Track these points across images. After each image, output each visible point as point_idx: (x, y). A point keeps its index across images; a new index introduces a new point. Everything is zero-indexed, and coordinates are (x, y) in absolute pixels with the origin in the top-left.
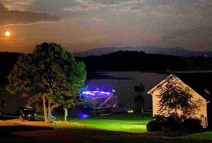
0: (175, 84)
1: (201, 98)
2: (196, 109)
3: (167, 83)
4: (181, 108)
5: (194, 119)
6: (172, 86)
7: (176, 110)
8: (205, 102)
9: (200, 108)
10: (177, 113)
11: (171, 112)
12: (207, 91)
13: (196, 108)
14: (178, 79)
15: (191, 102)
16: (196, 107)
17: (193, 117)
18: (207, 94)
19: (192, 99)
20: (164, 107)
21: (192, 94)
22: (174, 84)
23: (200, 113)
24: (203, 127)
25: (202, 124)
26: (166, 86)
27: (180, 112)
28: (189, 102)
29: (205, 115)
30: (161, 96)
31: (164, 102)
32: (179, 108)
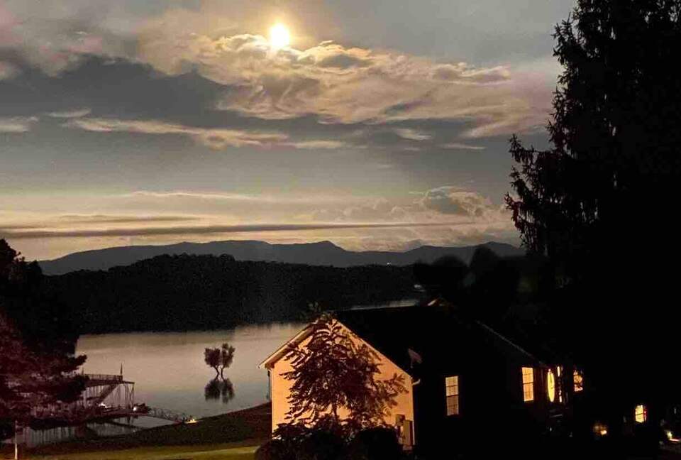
0: (333, 340)
1: (400, 372)
2: (386, 404)
3: (311, 337)
4: (347, 403)
5: (381, 427)
6: (324, 344)
7: (334, 409)
8: (408, 382)
9: (396, 399)
10: (337, 417)
11: (322, 414)
12: (413, 354)
13: (387, 399)
14: (339, 324)
15: (373, 384)
16: (387, 397)
17: (379, 422)
18: (415, 362)
19: (376, 376)
20: (305, 402)
21: (376, 361)
22: (330, 338)
23: (395, 411)
24: (404, 448)
25: (401, 440)
26: (309, 346)
27: (344, 413)
28: (369, 386)
29: (410, 417)
30: (295, 373)
31: (303, 390)
32: (343, 403)
